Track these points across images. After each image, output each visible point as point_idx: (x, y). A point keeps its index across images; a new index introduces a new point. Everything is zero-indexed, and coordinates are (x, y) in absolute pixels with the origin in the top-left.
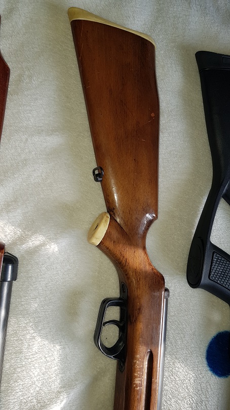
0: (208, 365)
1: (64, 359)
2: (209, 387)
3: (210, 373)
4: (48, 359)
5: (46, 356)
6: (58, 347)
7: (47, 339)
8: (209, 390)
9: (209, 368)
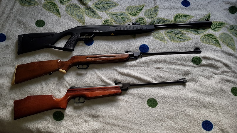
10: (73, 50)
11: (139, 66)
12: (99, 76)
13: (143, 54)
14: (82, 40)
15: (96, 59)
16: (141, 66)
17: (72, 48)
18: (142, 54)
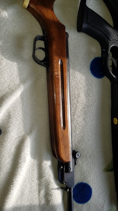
0: (91, 73)
1: (20, 69)
2: (92, 82)
3: (93, 76)
4: (11, 69)
5: (10, 68)
6: (15, 64)
7: (9, 60)
8: (93, 84)
9: (92, 74)
10: (80, 29)
11: (40, 185)
12: (16, 89)
13: (70, 193)
14: (103, 52)
15: (58, 83)
16: (39, 191)
17: (84, 26)
18: (70, 189)
